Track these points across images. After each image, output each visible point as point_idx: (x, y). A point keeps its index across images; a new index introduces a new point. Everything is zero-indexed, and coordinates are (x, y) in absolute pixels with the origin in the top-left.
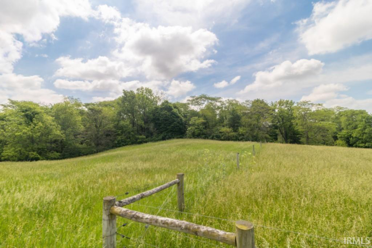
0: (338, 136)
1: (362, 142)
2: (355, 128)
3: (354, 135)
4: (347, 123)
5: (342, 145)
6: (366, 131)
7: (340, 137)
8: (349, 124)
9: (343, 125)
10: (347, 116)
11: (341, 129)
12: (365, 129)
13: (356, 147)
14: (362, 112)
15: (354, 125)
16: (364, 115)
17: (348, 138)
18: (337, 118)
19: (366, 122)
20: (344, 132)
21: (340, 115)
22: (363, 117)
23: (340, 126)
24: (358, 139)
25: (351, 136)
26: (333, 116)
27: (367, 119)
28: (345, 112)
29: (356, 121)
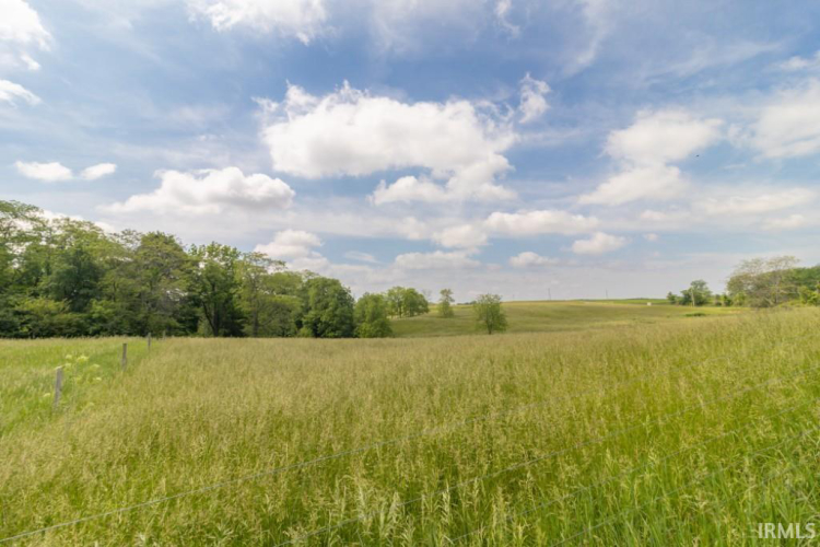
0: (304, 320)
1: (333, 331)
2: (326, 307)
3: (323, 319)
4: (316, 299)
5: (307, 336)
6: (337, 312)
7: (307, 323)
8: (319, 301)
9: (311, 303)
10: (317, 287)
11: (307, 310)
12: (336, 309)
13: (325, 337)
14: (335, 283)
15: (324, 303)
16: (336, 287)
17: (315, 324)
18: (304, 290)
19: (339, 299)
20: (312, 313)
21: (309, 284)
22: (336, 291)
23: (307, 303)
24: (327, 325)
25: (319, 320)
26: (299, 287)
27: (340, 294)
28: (315, 280)
29: (328, 296)
